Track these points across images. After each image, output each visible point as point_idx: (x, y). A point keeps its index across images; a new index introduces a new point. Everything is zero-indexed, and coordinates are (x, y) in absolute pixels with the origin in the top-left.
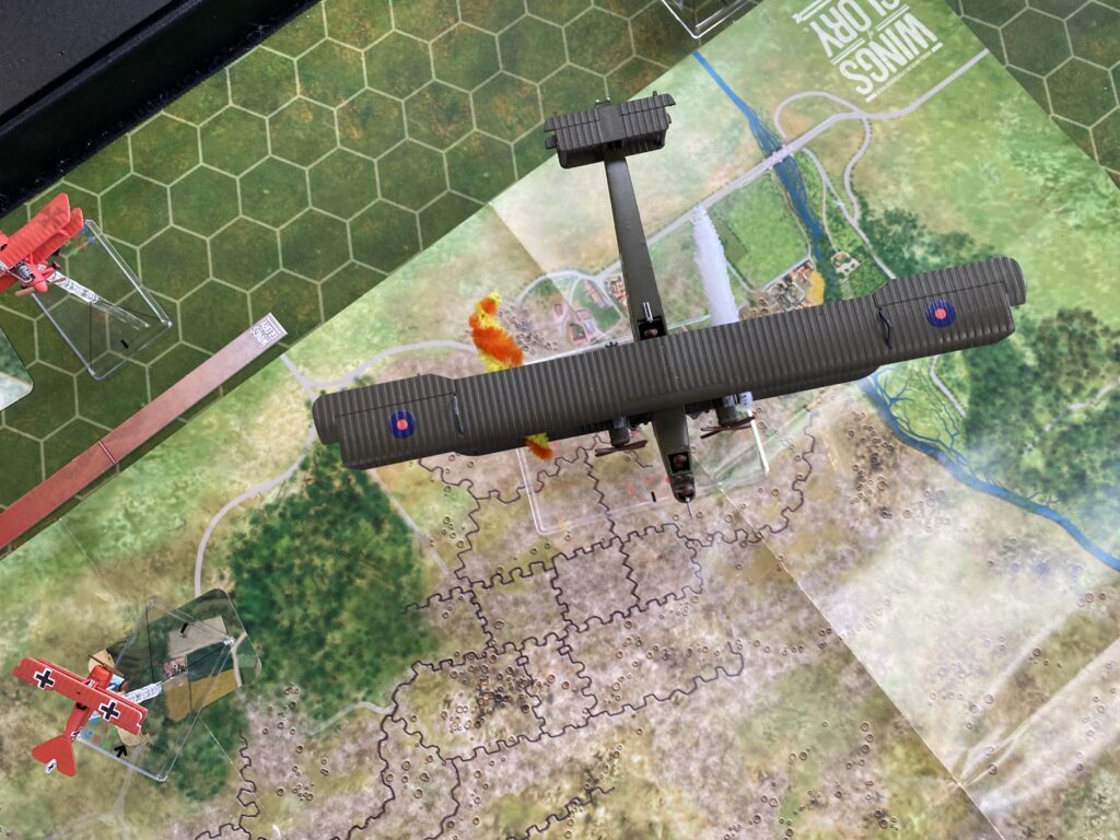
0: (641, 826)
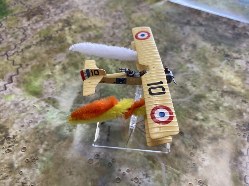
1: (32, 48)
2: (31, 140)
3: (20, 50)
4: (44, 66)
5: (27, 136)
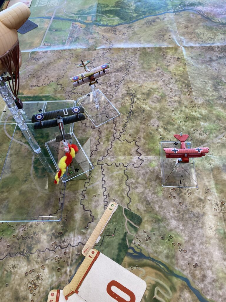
0: (148, 92)
1: (128, 125)
3: (122, 131)
4: (151, 133)
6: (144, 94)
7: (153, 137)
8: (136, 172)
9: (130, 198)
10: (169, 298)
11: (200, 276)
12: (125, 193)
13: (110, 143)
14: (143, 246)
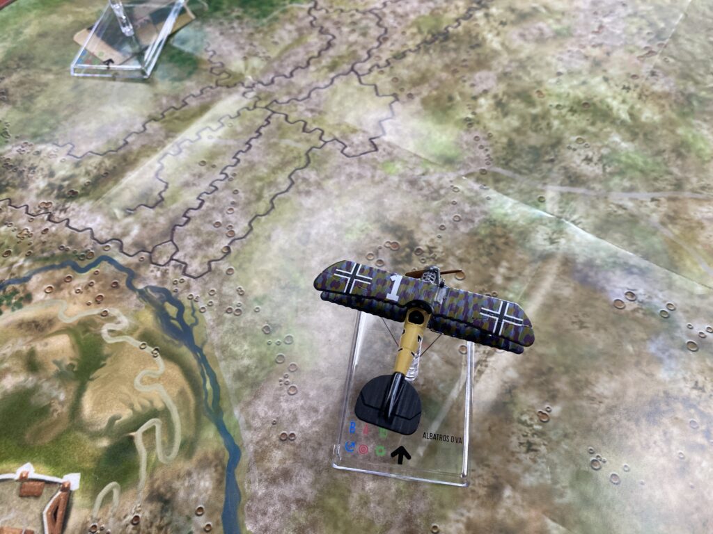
1: (410, 58)
2: (472, 259)
3: (382, 62)
4: (451, 99)
5: (459, 248)
6: (513, 10)
7: (450, 108)
8: (335, 164)
9: (273, 207)
10: (161, 459)
11: (276, 465)
12: (270, 191)
13: (332, 75)
14: (208, 317)
